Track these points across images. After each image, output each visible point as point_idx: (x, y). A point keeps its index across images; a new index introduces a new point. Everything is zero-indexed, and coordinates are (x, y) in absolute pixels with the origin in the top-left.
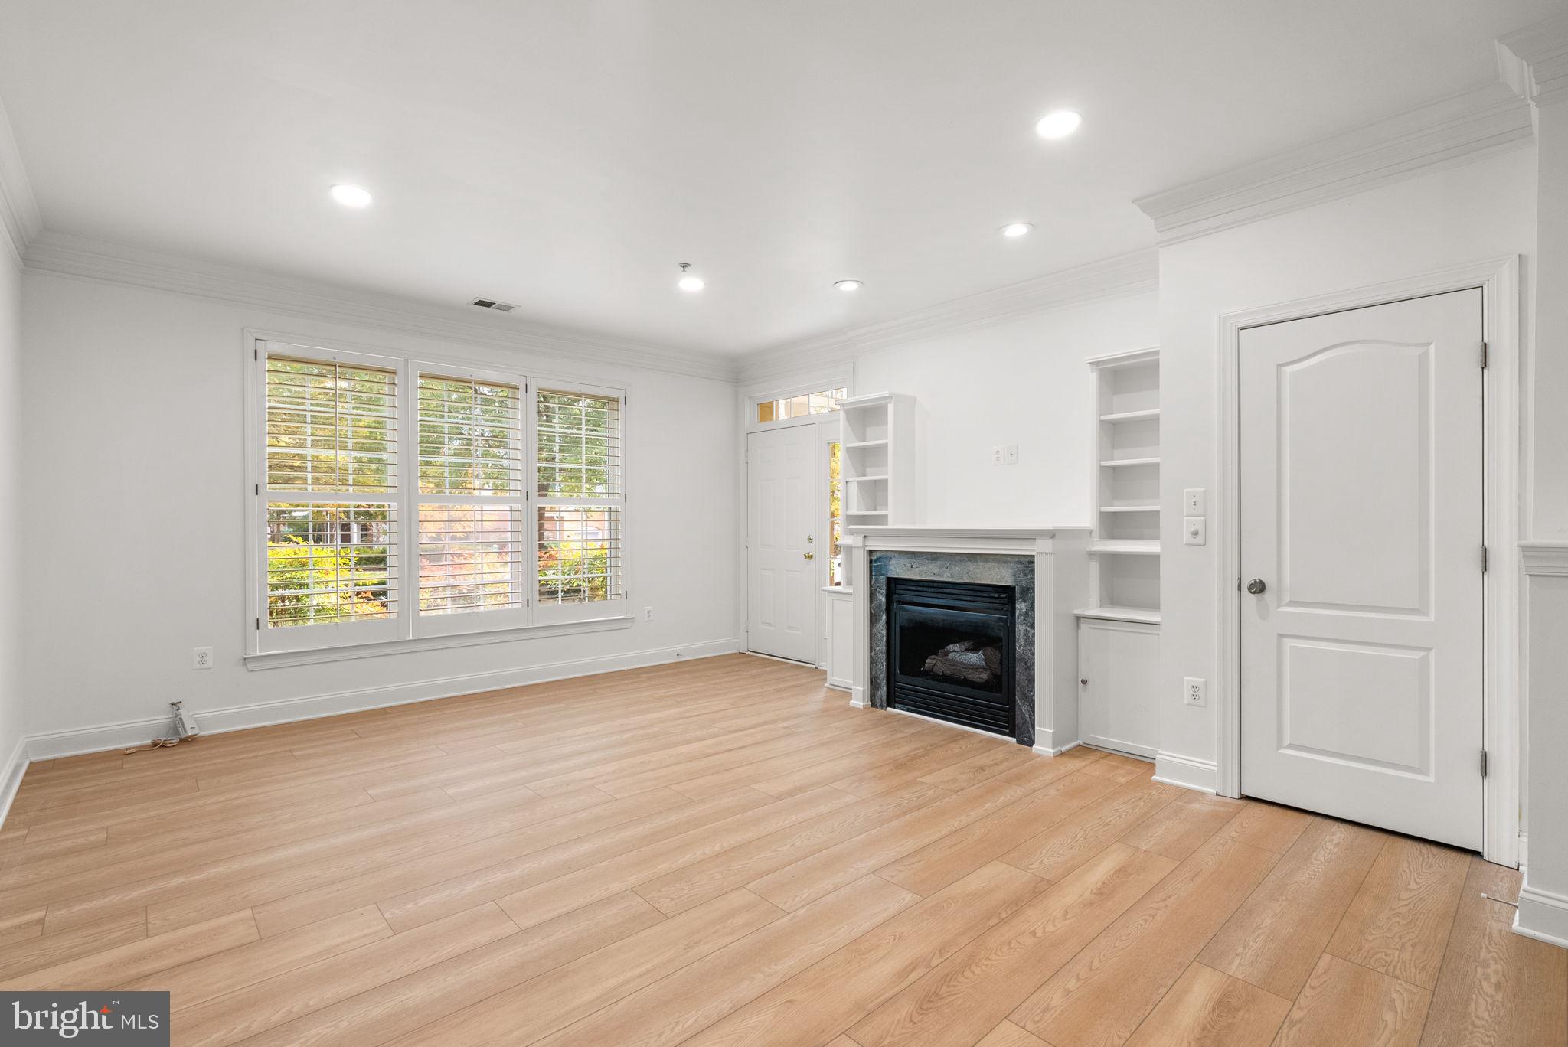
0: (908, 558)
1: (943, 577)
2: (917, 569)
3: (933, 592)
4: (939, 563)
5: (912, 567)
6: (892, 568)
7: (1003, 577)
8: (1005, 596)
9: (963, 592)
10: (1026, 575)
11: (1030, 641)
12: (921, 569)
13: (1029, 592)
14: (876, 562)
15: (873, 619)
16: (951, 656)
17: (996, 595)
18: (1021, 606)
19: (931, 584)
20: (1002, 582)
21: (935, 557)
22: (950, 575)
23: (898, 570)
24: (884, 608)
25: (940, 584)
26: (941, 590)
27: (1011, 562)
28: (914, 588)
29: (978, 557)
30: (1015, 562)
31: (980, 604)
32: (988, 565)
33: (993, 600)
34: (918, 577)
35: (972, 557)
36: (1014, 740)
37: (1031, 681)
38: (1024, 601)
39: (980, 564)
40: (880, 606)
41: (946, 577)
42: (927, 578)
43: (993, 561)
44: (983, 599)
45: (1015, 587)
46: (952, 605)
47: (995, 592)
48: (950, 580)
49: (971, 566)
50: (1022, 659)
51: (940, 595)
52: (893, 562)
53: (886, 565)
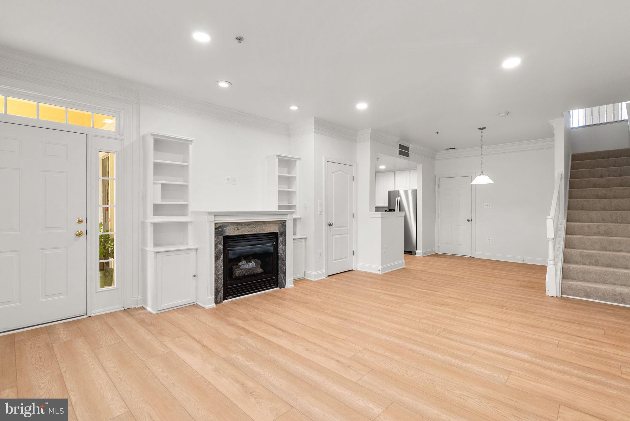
0: (236, 225)
1: (252, 232)
2: (241, 230)
3: (246, 239)
4: (250, 226)
5: (238, 229)
6: (227, 231)
7: (274, 229)
8: (274, 236)
9: (259, 237)
10: (282, 227)
11: (284, 251)
12: (242, 230)
13: (283, 234)
14: (219, 229)
15: (217, 258)
16: (241, 267)
17: (271, 236)
18: (280, 239)
19: (245, 236)
20: (275, 231)
21: (249, 224)
22: (255, 231)
23: (230, 232)
24: (222, 251)
25: (250, 235)
26: (249, 238)
27: (278, 223)
28: (236, 239)
29: (266, 222)
30: (279, 223)
31: (265, 241)
32: (270, 225)
33: (270, 239)
34: (241, 234)
35: (264, 223)
36: (278, 288)
37: (284, 264)
38: (282, 237)
39: (267, 225)
40: (220, 251)
41: (254, 232)
42: (246, 234)
43: (272, 223)
44: (267, 239)
45: (278, 233)
46: (253, 244)
47: (270, 235)
48: (255, 233)
49: (264, 226)
50: (281, 258)
51: (249, 240)
52: (228, 228)
53: (224, 230)
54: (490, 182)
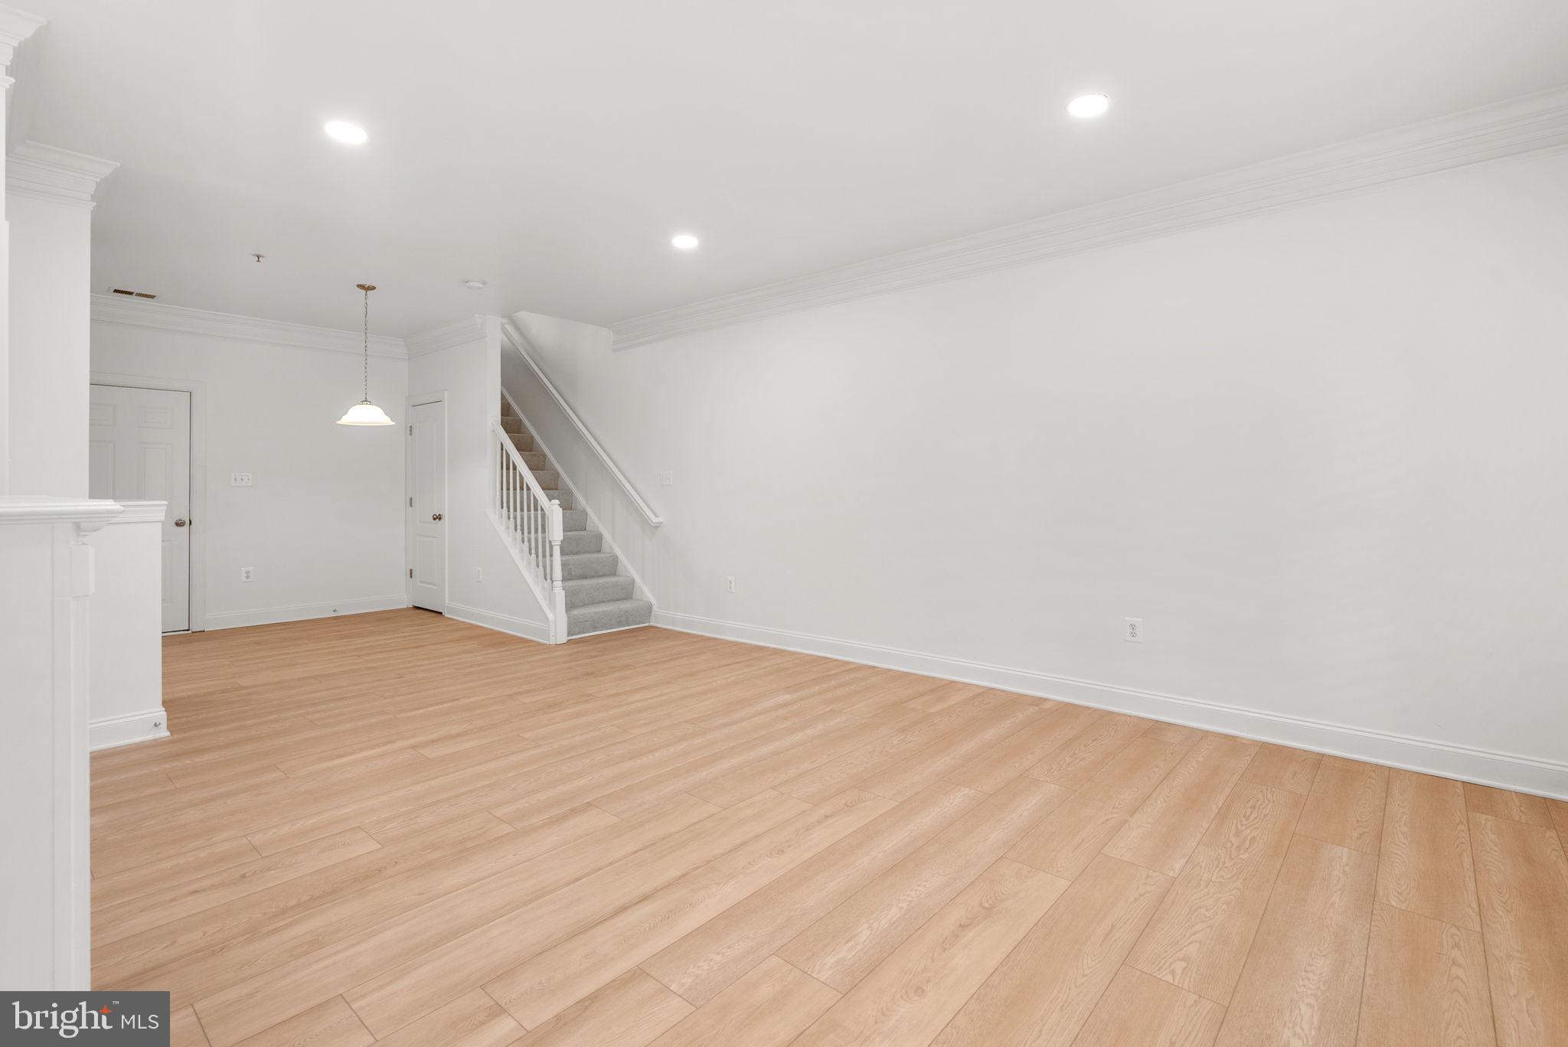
54: (386, 421)
